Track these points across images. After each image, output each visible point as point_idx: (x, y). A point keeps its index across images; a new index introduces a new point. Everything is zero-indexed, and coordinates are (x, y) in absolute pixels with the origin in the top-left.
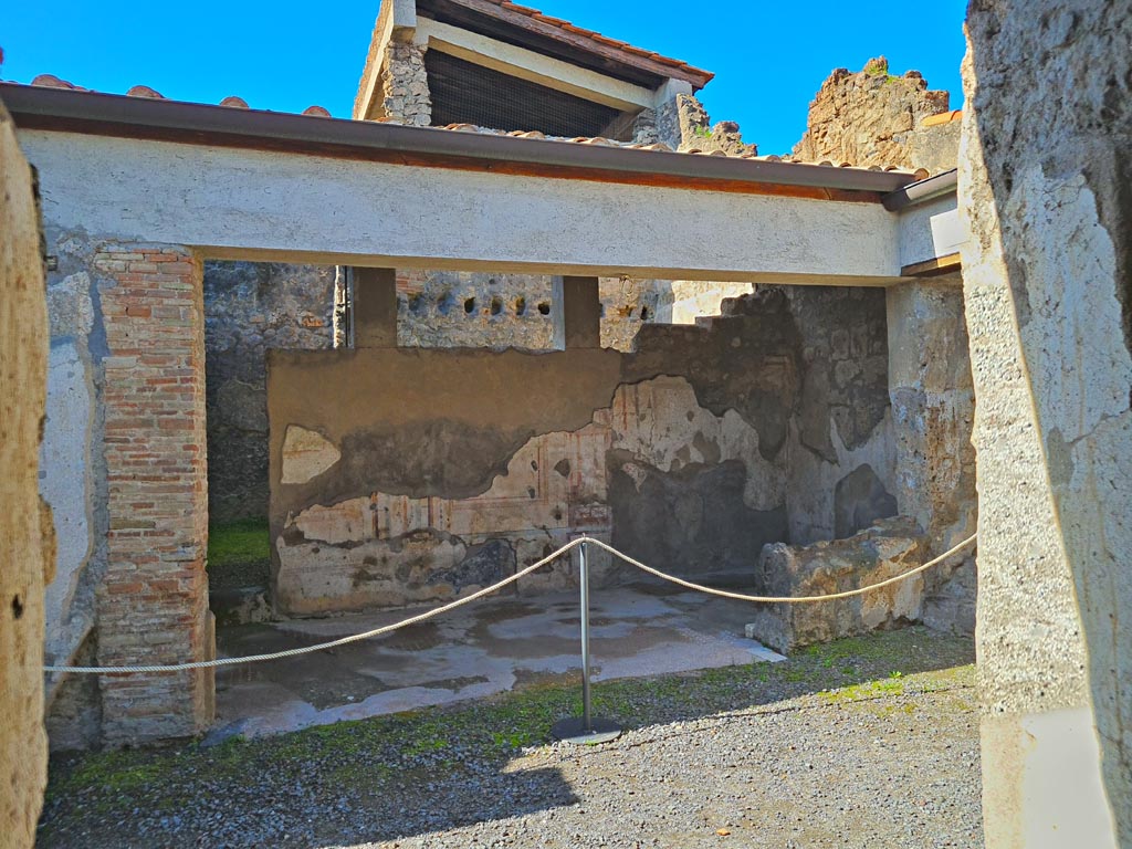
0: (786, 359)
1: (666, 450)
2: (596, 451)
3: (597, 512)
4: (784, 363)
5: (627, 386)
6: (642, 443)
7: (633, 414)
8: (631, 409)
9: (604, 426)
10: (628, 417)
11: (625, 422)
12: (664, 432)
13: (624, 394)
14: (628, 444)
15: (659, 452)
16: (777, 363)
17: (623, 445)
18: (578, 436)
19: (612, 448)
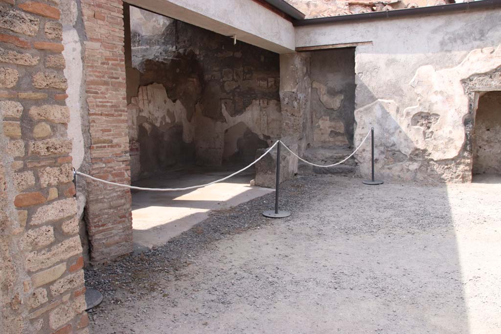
0: (195, 79)
1: (158, 117)
2: (133, 117)
3: (134, 146)
4: (193, 81)
5: (143, 87)
6: (150, 113)
7: (146, 100)
8: (145, 98)
9: (135, 105)
11: (144, 103)
12: (157, 109)
13: (142, 90)
14: (145, 114)
15: (156, 117)
16: (191, 81)
17: (143, 114)
19: (139, 115)
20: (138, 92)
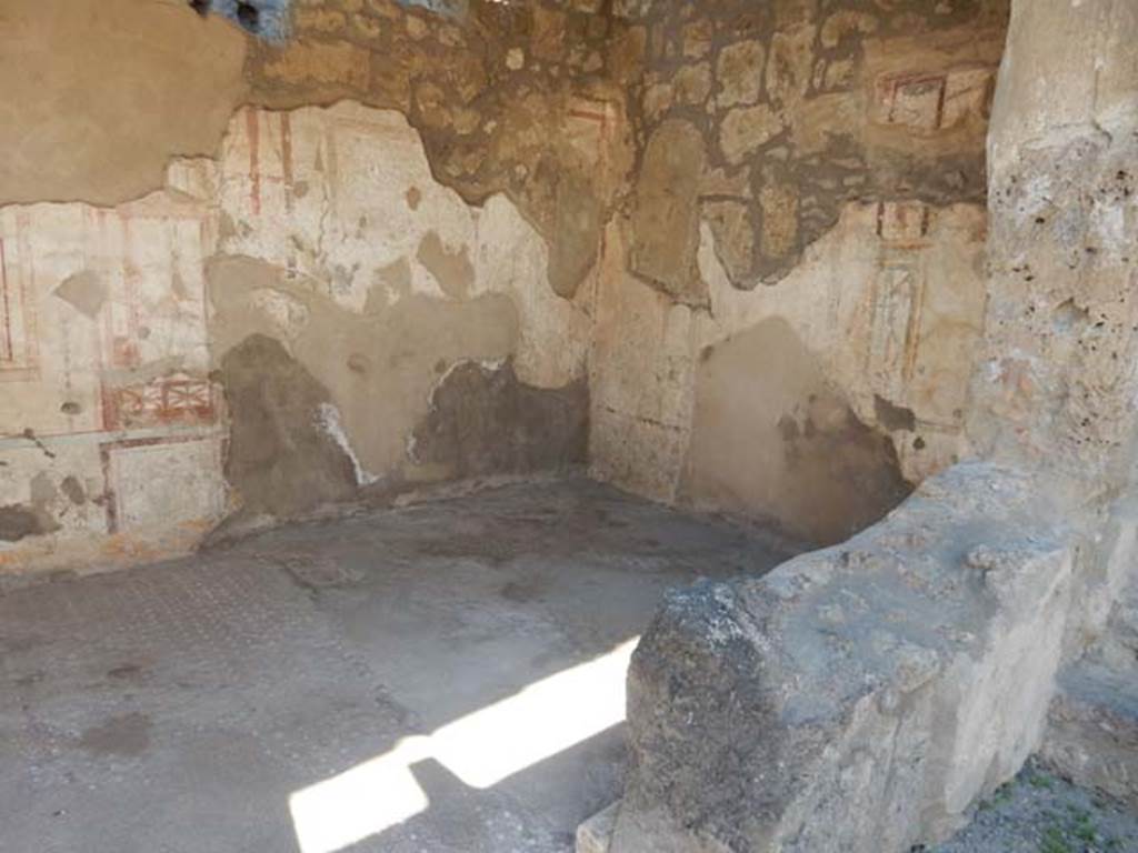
0: (609, 111)
1: (356, 267)
2: (176, 257)
3: (183, 396)
4: (603, 118)
5: (261, 115)
6: (299, 246)
7: (276, 180)
8: (270, 165)
10: (265, 186)
11: (255, 194)
12: (353, 227)
13: (253, 131)
14: (265, 247)
15: (339, 268)
16: (589, 115)
17: (250, 248)
18: (125, 218)
19: (220, 252)
20: (225, 133)
